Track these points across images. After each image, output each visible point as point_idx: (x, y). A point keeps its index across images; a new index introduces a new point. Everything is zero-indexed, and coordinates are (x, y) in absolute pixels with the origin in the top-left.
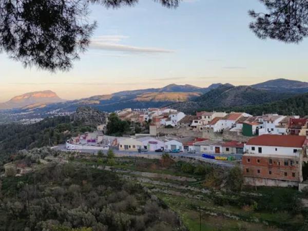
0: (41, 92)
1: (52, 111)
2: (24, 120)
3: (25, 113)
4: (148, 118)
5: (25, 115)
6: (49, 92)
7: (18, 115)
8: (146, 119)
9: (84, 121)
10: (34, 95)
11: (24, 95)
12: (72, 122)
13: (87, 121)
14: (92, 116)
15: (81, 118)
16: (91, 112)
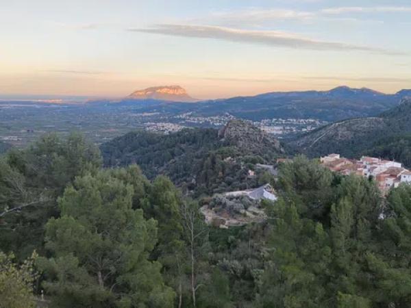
0: (167, 87)
1: (182, 114)
2: (149, 123)
3: (150, 114)
4: (368, 174)
5: (149, 117)
6: (177, 88)
7: (141, 116)
8: (366, 174)
9: (237, 140)
10: (159, 91)
11: (147, 90)
12: (223, 140)
13: (241, 140)
14: (248, 133)
15: (233, 135)
16: (246, 129)
